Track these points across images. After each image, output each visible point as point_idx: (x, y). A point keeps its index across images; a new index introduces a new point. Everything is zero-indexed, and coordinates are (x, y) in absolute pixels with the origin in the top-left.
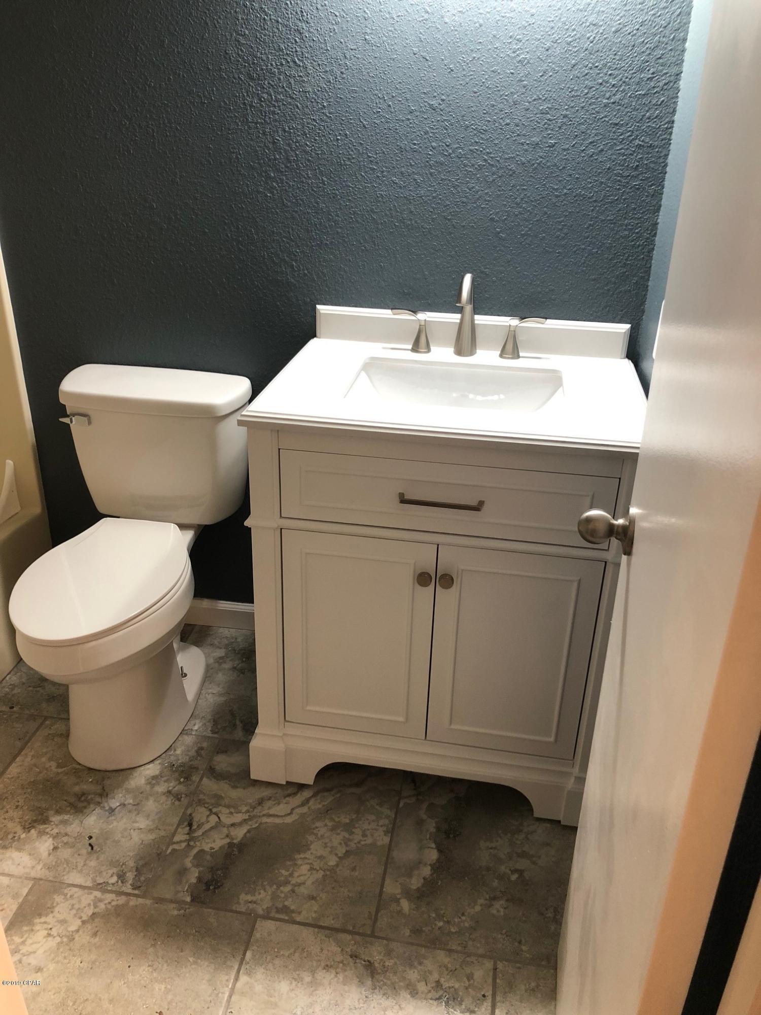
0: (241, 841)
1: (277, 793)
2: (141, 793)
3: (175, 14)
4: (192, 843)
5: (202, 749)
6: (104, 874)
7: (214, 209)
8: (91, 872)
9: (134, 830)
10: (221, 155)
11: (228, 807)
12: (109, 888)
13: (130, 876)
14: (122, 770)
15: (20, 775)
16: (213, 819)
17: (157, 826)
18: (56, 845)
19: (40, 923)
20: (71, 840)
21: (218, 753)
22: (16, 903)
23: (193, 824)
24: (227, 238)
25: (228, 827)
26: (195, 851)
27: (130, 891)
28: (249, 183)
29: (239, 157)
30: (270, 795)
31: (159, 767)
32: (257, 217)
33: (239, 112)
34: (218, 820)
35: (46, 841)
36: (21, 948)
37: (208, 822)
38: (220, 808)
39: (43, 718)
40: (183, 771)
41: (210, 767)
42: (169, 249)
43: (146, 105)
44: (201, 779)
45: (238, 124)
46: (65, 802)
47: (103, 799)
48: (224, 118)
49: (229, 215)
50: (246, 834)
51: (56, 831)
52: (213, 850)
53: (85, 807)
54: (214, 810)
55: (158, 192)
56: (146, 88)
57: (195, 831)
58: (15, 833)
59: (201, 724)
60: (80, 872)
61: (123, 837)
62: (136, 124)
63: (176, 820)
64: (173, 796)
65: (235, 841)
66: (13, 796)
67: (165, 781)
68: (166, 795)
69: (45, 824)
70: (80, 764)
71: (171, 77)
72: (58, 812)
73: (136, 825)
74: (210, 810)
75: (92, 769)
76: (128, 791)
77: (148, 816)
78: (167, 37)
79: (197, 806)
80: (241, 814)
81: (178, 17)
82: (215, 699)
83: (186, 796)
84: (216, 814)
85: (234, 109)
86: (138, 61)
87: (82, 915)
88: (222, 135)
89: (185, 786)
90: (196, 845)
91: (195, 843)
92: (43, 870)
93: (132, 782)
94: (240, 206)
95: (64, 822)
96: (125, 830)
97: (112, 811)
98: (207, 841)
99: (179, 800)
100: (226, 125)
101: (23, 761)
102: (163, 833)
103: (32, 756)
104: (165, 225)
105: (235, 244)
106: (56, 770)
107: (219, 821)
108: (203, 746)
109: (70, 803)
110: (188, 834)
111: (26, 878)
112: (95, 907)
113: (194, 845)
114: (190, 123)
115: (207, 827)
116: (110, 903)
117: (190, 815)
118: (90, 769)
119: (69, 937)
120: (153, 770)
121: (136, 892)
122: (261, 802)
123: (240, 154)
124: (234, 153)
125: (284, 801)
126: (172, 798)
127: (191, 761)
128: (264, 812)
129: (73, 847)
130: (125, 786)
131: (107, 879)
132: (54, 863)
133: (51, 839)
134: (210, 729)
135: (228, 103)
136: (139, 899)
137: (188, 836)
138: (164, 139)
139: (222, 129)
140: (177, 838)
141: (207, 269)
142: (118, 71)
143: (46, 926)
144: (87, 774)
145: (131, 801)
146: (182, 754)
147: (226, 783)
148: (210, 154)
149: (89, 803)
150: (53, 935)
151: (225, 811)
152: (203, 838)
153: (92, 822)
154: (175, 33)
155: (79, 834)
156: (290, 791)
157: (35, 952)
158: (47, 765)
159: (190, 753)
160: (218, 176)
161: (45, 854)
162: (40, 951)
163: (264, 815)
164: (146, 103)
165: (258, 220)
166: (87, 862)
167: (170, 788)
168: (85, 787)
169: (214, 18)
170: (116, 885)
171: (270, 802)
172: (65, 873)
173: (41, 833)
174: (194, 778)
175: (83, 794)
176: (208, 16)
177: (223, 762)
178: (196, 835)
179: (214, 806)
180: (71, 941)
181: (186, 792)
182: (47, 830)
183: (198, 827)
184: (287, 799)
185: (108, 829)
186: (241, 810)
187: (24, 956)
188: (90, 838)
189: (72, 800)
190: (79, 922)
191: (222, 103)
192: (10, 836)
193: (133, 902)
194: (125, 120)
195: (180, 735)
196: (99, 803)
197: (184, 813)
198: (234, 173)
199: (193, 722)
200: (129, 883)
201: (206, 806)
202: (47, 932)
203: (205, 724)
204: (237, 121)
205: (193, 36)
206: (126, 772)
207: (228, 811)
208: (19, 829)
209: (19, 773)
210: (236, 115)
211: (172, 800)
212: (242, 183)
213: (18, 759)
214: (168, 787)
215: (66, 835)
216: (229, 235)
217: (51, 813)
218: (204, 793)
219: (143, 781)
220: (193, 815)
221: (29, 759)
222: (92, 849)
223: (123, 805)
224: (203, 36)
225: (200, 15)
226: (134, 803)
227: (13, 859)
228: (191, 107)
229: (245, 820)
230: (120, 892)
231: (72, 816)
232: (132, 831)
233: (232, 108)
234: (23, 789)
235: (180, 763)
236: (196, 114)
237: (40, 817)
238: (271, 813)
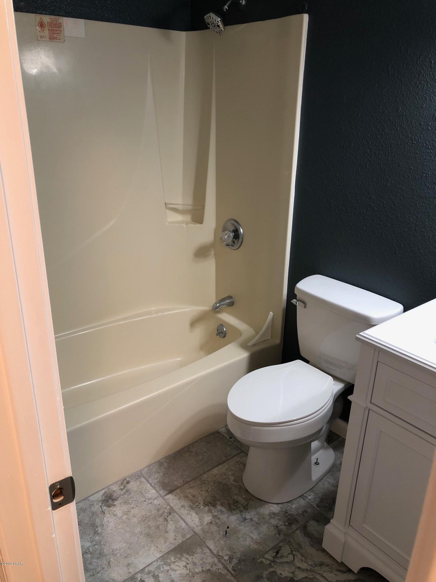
0: (298, 580)
1: (334, 565)
2: (263, 518)
3: (408, 94)
4: (272, 564)
5: (306, 512)
6: (224, 551)
7: (406, 204)
8: (219, 546)
9: (250, 537)
10: (417, 173)
11: (302, 555)
12: (222, 561)
13: (235, 561)
14: (261, 500)
15: (216, 475)
16: (291, 557)
17: (260, 543)
18: (212, 521)
19: (185, 557)
20: (220, 523)
21: (313, 519)
22: (182, 540)
23: (279, 553)
24: (410, 222)
25: (296, 567)
26: (272, 570)
27: (230, 569)
28: (430, 192)
29: (428, 176)
30: (329, 564)
31: (279, 509)
32: (431, 212)
33: (433, 150)
34: (293, 559)
35: (209, 516)
36: (172, 564)
37: (287, 557)
38: (297, 553)
39: (241, 451)
40: (290, 519)
41: (305, 525)
42: (375, 222)
43: (381, 143)
44: (297, 530)
45: (432, 157)
46: (227, 501)
47: (244, 510)
48: (424, 153)
49: (414, 209)
50: (303, 578)
51: (216, 514)
52: (280, 576)
53: (234, 510)
54: (294, 552)
55: (377, 190)
56: (383, 133)
57: (278, 558)
58: (200, 504)
59: (314, 497)
60: (215, 543)
61: (242, 537)
62: (373, 152)
63: (272, 545)
64: (277, 530)
65: (295, 578)
66: (208, 484)
67: (278, 519)
68: (275, 527)
69: (214, 507)
70: (244, 485)
71: (398, 128)
72: (222, 505)
73: (252, 535)
74: (292, 551)
75: (248, 491)
76: (258, 513)
77: (259, 534)
78: (401, 107)
79: (286, 544)
80: (307, 564)
81: (410, 96)
82: (329, 486)
83: (284, 534)
84: (294, 555)
85: (431, 148)
86: (382, 119)
87: (204, 566)
88: (420, 162)
89: (286, 528)
90: (274, 566)
91: (274, 565)
92: (201, 530)
93: (262, 510)
94: (422, 204)
95: (222, 512)
96: (245, 534)
97: (245, 519)
98: (281, 568)
99: (279, 534)
100: (424, 156)
101: (221, 469)
102: (261, 548)
103: (226, 468)
104: (376, 209)
105: (413, 226)
106: (232, 482)
107: (293, 561)
108: (308, 510)
109: (229, 503)
110: (273, 557)
111: (192, 530)
112: (212, 567)
113: (273, 566)
114: (403, 154)
115: (285, 560)
116: (218, 569)
117: (280, 547)
118: (247, 490)
119: (193, 574)
120: (275, 509)
121: (233, 572)
122: (321, 564)
123: (428, 174)
124: (425, 173)
125: (335, 573)
126: (277, 531)
127: (297, 515)
128: (320, 572)
129: (219, 527)
130: (257, 510)
131: (224, 555)
132: (207, 530)
133: (212, 517)
134: (317, 502)
135: (428, 144)
136: (232, 577)
137: (273, 558)
138: (386, 161)
139: (421, 159)
140: (267, 556)
141: (394, 237)
142: (371, 124)
143: (187, 561)
144: (244, 492)
145: (256, 520)
146: (294, 509)
147: (309, 540)
148: (410, 172)
149: (237, 509)
150: (187, 568)
151: (299, 556)
152: (279, 565)
153: (233, 519)
154: (406, 104)
155: (224, 522)
156: (342, 568)
157: (176, 571)
158: (230, 477)
159: (298, 510)
160: (412, 185)
161: (206, 523)
162: (178, 572)
163: (319, 574)
164: (381, 141)
165: (431, 214)
166: (220, 540)
167: (278, 525)
168: (240, 498)
169: (431, 96)
170: (226, 561)
171: (327, 568)
172: (208, 539)
173: (210, 511)
174: (293, 526)
175: (237, 502)
176: (428, 94)
177: (313, 526)
178: (277, 560)
179: (295, 550)
180: (192, 576)
181: (285, 532)
182: (213, 511)
183: (280, 556)
184: (338, 572)
185: (238, 528)
186: (308, 562)
187: (171, 569)
188: (228, 527)
189: (231, 502)
190: (200, 569)
191: (424, 144)
192: (197, 504)
193: (229, 577)
194: (368, 150)
195: (299, 497)
196: (241, 511)
197: (278, 544)
198: (422, 185)
199: (309, 493)
200: (232, 565)
201: (291, 547)
202: (186, 564)
203: (315, 498)
204: (431, 155)
205: (416, 106)
206: (262, 502)
207: (301, 558)
208: (202, 503)
209: (217, 474)
210: (432, 151)
211: (276, 532)
212: (426, 191)
213: (220, 466)
214: (278, 524)
215: (219, 519)
216: (411, 220)
217: (219, 503)
218: (294, 538)
219: (267, 512)
220: (282, 548)
221: (224, 469)
222: (226, 534)
223: (251, 520)
224: (422, 106)
225: (424, 94)
226: (257, 522)
227: (192, 516)
228: (406, 145)
229: (307, 569)
230: (226, 566)
231: (226, 511)
232: (248, 536)
233: (430, 147)
234: (214, 483)
235: (291, 513)
236: (408, 149)
237: (213, 502)
238: (323, 575)
